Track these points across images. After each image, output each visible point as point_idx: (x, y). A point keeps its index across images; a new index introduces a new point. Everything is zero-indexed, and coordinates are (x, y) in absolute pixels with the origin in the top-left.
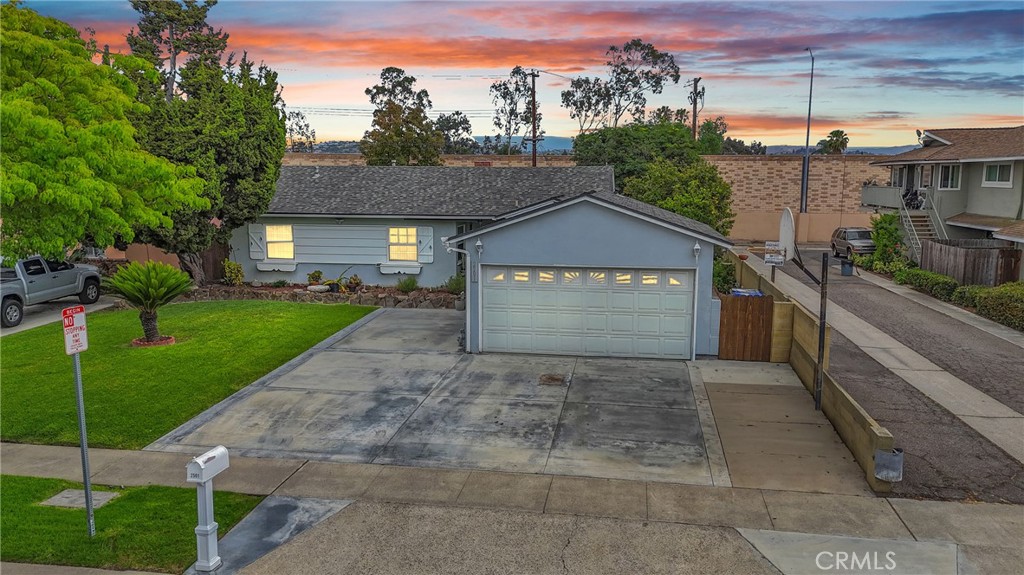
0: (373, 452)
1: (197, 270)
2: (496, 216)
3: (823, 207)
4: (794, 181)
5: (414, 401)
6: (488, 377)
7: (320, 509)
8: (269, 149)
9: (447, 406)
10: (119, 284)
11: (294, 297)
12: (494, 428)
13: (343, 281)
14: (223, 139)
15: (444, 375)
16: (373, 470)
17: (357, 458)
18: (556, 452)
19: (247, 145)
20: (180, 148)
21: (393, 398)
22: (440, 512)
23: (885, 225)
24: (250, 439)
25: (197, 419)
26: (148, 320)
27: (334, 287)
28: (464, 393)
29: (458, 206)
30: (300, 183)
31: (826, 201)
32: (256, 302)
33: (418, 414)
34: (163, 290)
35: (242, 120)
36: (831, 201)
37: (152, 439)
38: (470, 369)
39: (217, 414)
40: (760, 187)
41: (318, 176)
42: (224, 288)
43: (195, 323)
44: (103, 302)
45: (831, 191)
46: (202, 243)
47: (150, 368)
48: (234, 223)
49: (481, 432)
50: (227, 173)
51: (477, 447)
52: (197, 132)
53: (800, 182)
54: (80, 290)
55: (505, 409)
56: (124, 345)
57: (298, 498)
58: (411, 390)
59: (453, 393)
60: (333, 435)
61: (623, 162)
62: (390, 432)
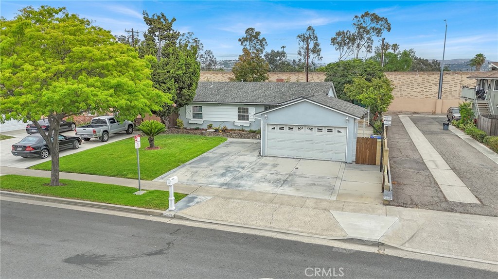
0: (222, 185)
1: (167, 122)
2: (279, 104)
3: (450, 97)
4: (435, 84)
5: (238, 171)
6: (266, 165)
7: (204, 198)
8: (193, 77)
9: (249, 173)
10: (141, 128)
11: (202, 134)
12: (263, 180)
13: (220, 128)
14: (177, 75)
15: (251, 163)
16: (221, 190)
17: (217, 186)
18: (282, 188)
19: (186, 76)
20: (162, 78)
21: (232, 170)
22: (239, 201)
23: (465, 107)
24: (184, 179)
25: (168, 173)
26: (151, 140)
27: (217, 130)
28: (256, 169)
29: (265, 99)
30: (205, 89)
31: (451, 94)
32: (188, 135)
33: (239, 175)
34: (157, 130)
35: (184, 68)
36: (454, 93)
37: (154, 178)
38: (260, 162)
39: (174, 172)
40: (418, 87)
41: (212, 86)
42: (177, 130)
43: (167, 142)
44: (134, 134)
45: (454, 89)
46: (169, 113)
47: (152, 157)
48: (181, 105)
49: (258, 181)
50: (178, 87)
51: (256, 185)
52: (168, 72)
53: (438, 85)
54: (126, 129)
55: (269, 175)
56: (143, 149)
57: (198, 195)
58: (238, 167)
59: (252, 169)
60: (210, 179)
61: (347, 77)
62: (229, 179)
